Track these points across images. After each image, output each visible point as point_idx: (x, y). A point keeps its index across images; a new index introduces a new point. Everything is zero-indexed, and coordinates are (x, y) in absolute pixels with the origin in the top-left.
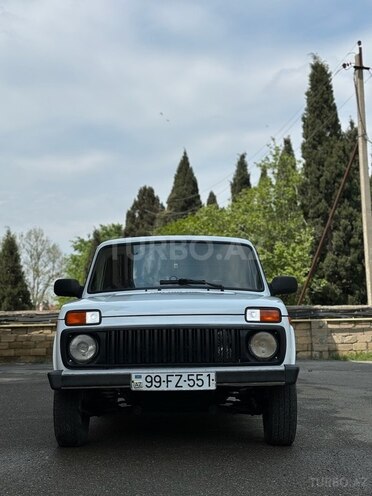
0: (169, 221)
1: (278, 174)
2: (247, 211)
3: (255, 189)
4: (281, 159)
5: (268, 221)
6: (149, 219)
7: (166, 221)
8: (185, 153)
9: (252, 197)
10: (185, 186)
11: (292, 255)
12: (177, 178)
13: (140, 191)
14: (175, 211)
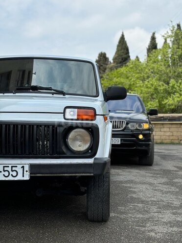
0: (113, 69)
1: (173, 41)
2: (155, 62)
3: (160, 50)
4: (175, 32)
5: (166, 68)
6: (103, 69)
7: (111, 69)
8: (123, 33)
9: (158, 54)
10: (122, 51)
11: (179, 87)
12: (118, 46)
13: (99, 54)
14: (117, 64)
